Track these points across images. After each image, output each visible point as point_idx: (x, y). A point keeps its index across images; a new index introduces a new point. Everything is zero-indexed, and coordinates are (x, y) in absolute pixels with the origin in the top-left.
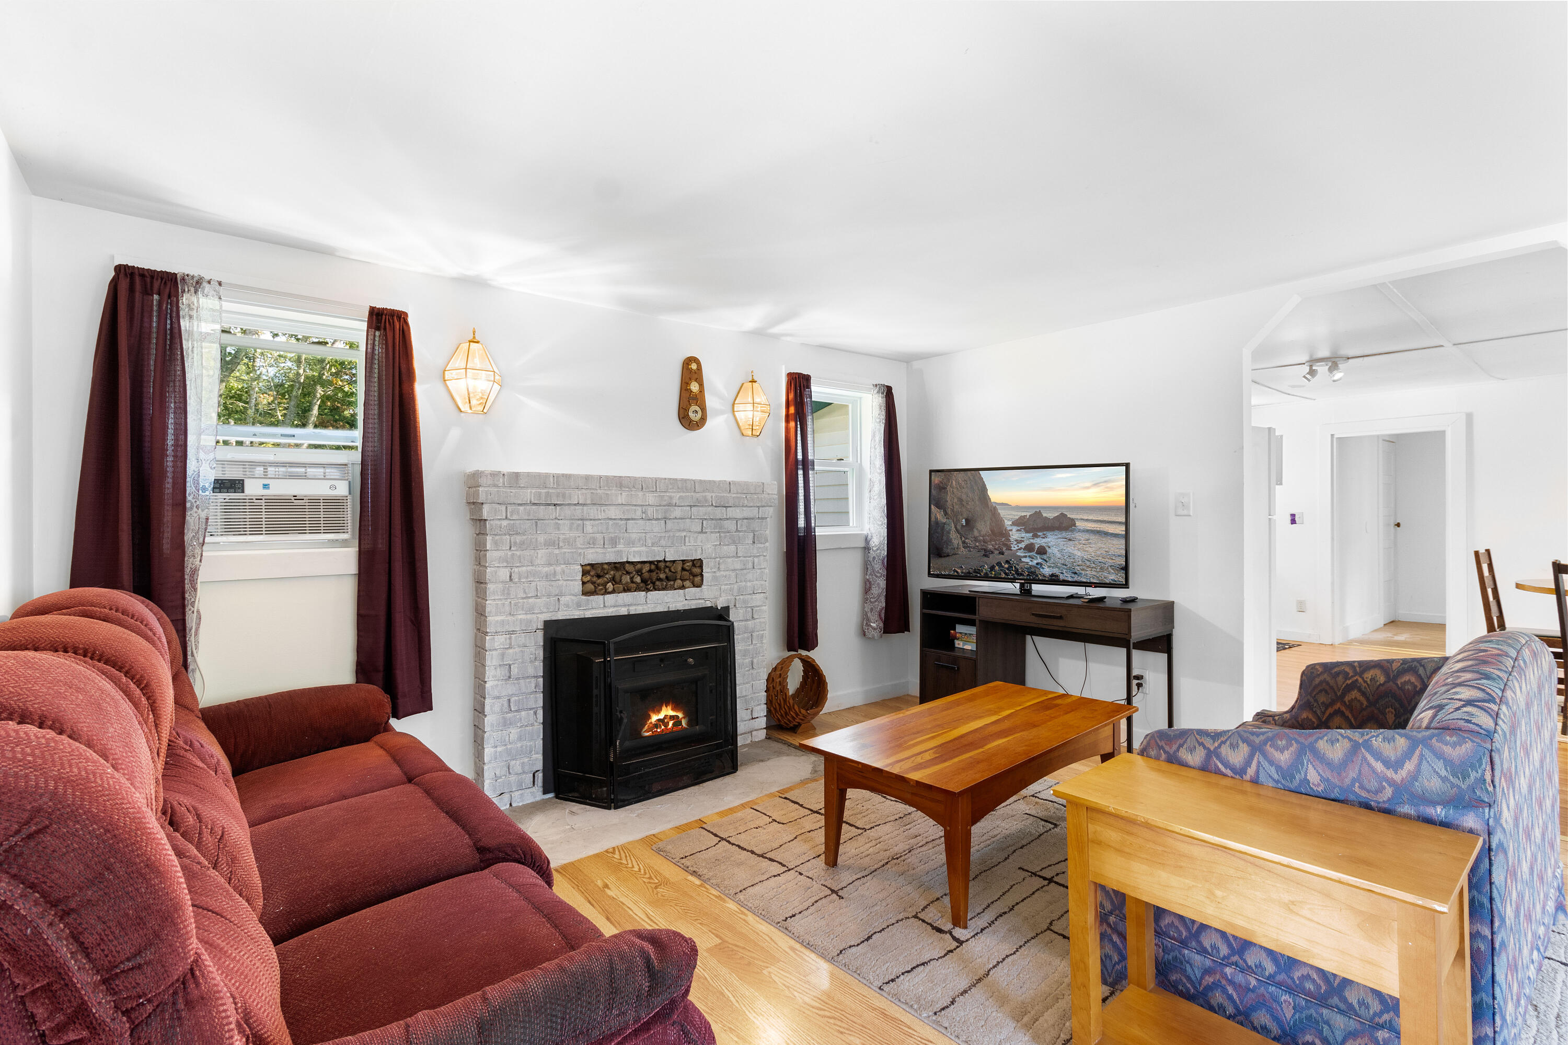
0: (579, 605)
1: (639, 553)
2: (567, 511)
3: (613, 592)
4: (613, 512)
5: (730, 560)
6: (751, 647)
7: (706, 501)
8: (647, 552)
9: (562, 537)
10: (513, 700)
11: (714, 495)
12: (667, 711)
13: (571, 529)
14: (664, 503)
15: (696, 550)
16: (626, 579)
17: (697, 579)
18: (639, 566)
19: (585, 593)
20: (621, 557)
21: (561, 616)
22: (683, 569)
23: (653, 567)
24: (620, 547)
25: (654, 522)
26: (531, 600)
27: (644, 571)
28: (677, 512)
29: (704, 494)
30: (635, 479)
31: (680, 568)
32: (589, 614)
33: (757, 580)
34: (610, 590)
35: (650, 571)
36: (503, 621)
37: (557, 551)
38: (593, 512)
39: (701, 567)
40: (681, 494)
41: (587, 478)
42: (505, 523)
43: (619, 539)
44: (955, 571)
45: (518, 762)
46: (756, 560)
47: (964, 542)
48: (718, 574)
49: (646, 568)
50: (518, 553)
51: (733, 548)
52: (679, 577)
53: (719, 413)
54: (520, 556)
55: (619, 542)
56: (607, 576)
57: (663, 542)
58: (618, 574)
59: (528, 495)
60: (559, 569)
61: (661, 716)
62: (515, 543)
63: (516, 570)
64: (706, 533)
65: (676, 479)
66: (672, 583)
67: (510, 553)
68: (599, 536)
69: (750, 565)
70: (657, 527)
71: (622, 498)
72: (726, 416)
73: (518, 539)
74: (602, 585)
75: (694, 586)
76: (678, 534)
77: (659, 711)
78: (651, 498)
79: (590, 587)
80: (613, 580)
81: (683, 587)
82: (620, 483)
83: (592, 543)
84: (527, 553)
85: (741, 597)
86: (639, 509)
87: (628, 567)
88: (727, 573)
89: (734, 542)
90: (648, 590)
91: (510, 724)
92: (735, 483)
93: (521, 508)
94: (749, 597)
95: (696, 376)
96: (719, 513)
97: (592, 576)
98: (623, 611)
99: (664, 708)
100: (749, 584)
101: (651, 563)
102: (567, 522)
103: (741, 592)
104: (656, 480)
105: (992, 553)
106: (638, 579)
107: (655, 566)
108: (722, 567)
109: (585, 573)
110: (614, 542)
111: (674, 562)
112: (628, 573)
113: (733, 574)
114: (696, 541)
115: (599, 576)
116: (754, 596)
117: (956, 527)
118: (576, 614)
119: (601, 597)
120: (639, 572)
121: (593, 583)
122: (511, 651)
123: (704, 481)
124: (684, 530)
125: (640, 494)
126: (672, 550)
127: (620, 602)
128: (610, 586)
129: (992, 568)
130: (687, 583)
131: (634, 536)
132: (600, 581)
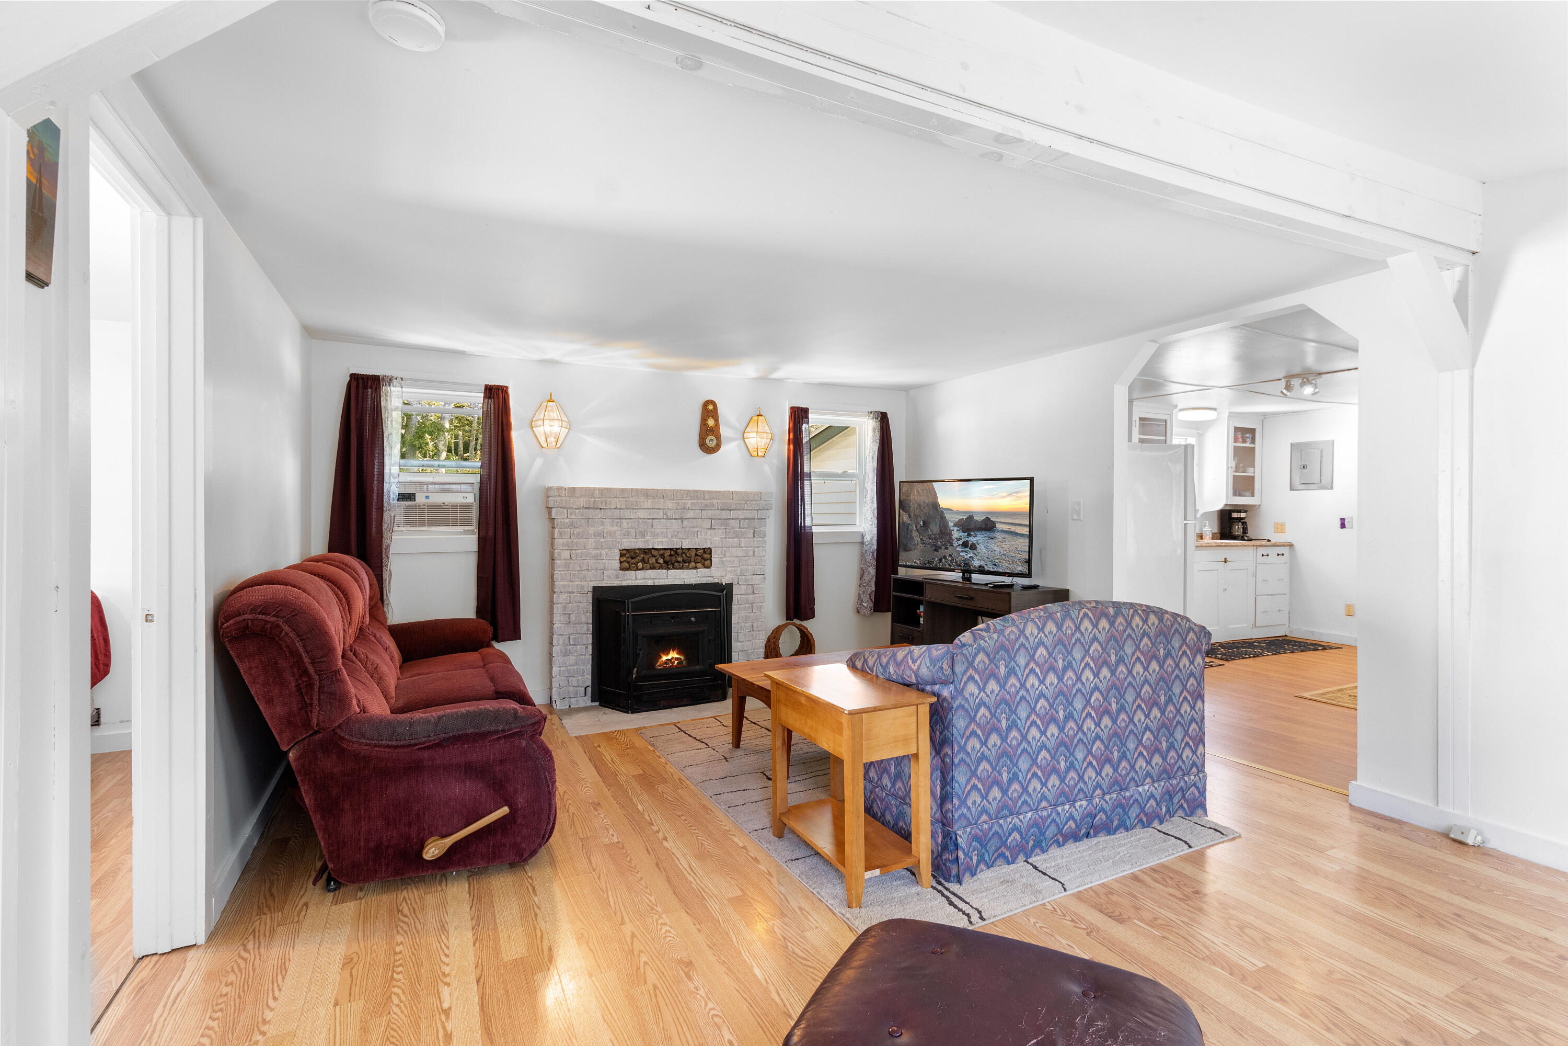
0: (617, 577)
1: (662, 543)
2: (609, 513)
3: (642, 569)
4: (642, 514)
5: (734, 549)
6: (752, 614)
7: (713, 505)
8: (668, 542)
9: (605, 530)
10: (571, 637)
11: (719, 501)
12: (673, 655)
13: (612, 525)
14: (680, 507)
15: (706, 542)
16: (653, 560)
17: (707, 563)
18: (662, 552)
19: (621, 569)
20: (649, 545)
21: (604, 584)
22: (696, 555)
23: (673, 553)
24: (648, 538)
25: (673, 521)
26: (584, 572)
27: (666, 555)
28: (691, 514)
29: (711, 501)
30: (658, 490)
31: (694, 554)
32: (624, 584)
33: (756, 565)
34: (640, 567)
35: (671, 555)
36: (565, 585)
37: (602, 540)
38: (626, 513)
39: (710, 553)
40: (694, 501)
41: (623, 491)
42: (567, 521)
43: (647, 532)
44: (915, 562)
45: (575, 679)
46: (756, 550)
47: (922, 539)
48: (724, 559)
49: (668, 553)
50: (576, 541)
51: (736, 540)
52: (693, 560)
53: (731, 440)
54: (576, 543)
55: (647, 534)
56: (638, 558)
57: (680, 535)
58: (646, 557)
59: (582, 502)
60: (603, 552)
61: (669, 657)
62: (574, 534)
63: (574, 552)
64: (715, 529)
65: (689, 490)
66: (687, 564)
67: (570, 540)
68: (632, 530)
69: (751, 553)
70: (675, 524)
71: (648, 504)
72: (738, 442)
73: (576, 531)
74: (634, 564)
75: (705, 567)
76: (692, 529)
77: (668, 654)
78: (670, 504)
79: (626, 565)
80: (643, 561)
81: (696, 568)
82: (646, 493)
83: (627, 535)
84: (581, 540)
85: (743, 577)
86: (662, 511)
87: (654, 552)
88: (732, 558)
89: (737, 536)
90: (669, 569)
91: (570, 653)
92: (736, 492)
93: (577, 511)
94: (750, 577)
95: (712, 414)
96: (725, 514)
97: (628, 558)
98: (650, 583)
99: (671, 652)
100: (750, 567)
101: (671, 549)
102: (610, 521)
103: (743, 573)
104: (674, 491)
105: (941, 548)
106: (661, 561)
107: (675, 552)
108: (727, 554)
109: (621, 555)
110: (643, 534)
111: (689, 549)
112: (654, 556)
113: (736, 560)
114: (706, 534)
115: (632, 558)
116: (754, 577)
117: (916, 527)
118: (616, 583)
119: (634, 572)
120: (662, 556)
121: (628, 562)
122: (570, 605)
123: (712, 491)
124: (697, 527)
125: (662, 501)
126: (687, 541)
127: (648, 576)
128: (640, 565)
129: (940, 560)
130: (699, 565)
131: (658, 531)
132: (633, 561)
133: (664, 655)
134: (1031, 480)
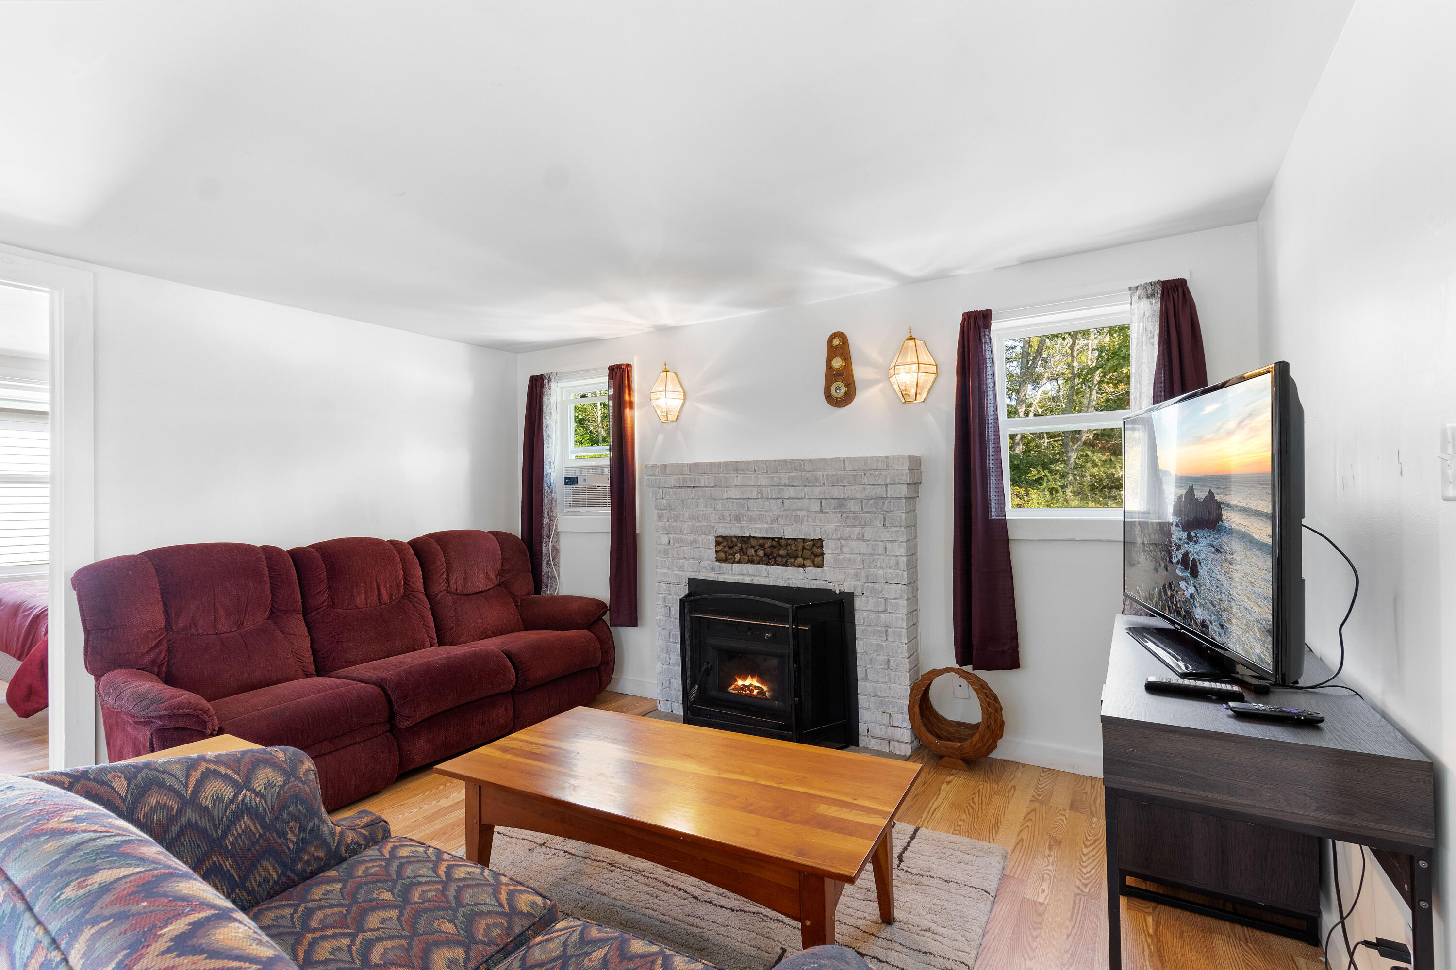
0: (713, 570)
1: (760, 530)
2: (700, 492)
3: (739, 562)
4: (734, 493)
5: (854, 543)
6: (887, 643)
7: (817, 480)
8: (766, 529)
9: (701, 513)
10: (671, 633)
11: (826, 473)
12: (751, 681)
13: (706, 506)
14: (775, 484)
15: (815, 530)
16: (751, 552)
17: (817, 560)
18: (761, 541)
19: (718, 560)
20: (745, 533)
21: (701, 576)
22: (804, 548)
23: (774, 543)
24: (744, 523)
25: (772, 501)
26: (681, 561)
27: (766, 546)
28: (790, 492)
29: (814, 474)
30: (748, 462)
31: (801, 547)
32: (722, 578)
33: (890, 568)
34: (737, 560)
35: (772, 546)
36: (665, 573)
37: (698, 524)
38: (717, 493)
39: (822, 547)
40: (792, 474)
41: (711, 465)
42: (664, 501)
43: (742, 516)
46: (889, 545)
48: (841, 556)
49: (768, 544)
50: (673, 524)
51: (858, 529)
52: (800, 555)
54: (673, 527)
55: (743, 518)
56: (736, 548)
57: (781, 521)
58: (744, 546)
59: (672, 481)
60: (699, 538)
61: (743, 683)
62: (671, 516)
63: (672, 536)
64: (827, 512)
65: (785, 460)
66: (792, 560)
67: (668, 523)
68: (727, 513)
69: (881, 550)
70: (774, 505)
71: (738, 481)
73: (673, 513)
74: (731, 555)
75: (815, 566)
76: (798, 513)
77: (745, 679)
78: (763, 480)
79: (722, 555)
80: (741, 551)
81: (803, 566)
82: (736, 467)
83: (722, 518)
84: (678, 524)
85: (871, 585)
86: (755, 489)
87: (753, 542)
88: (853, 556)
89: (858, 524)
90: (768, 564)
92: (849, 459)
93: (671, 490)
94: (882, 586)
95: (842, 351)
96: (837, 492)
97: (725, 547)
98: (748, 580)
99: (749, 678)
100: (881, 571)
101: (773, 539)
102: (703, 501)
103: (869, 578)
104: (766, 461)
106: (761, 553)
107: (778, 542)
108: (845, 549)
109: (718, 543)
110: (738, 518)
111: (795, 540)
112: (752, 547)
113: (858, 558)
114: (814, 521)
115: (731, 548)
116: (888, 586)
118: (712, 576)
119: (730, 565)
120: (762, 546)
121: (725, 552)
122: (670, 596)
123: (815, 460)
124: (801, 510)
125: (753, 476)
126: (790, 529)
127: (745, 572)
128: (738, 556)
130: (808, 562)
131: (755, 514)
132: (730, 551)
133: (740, 679)
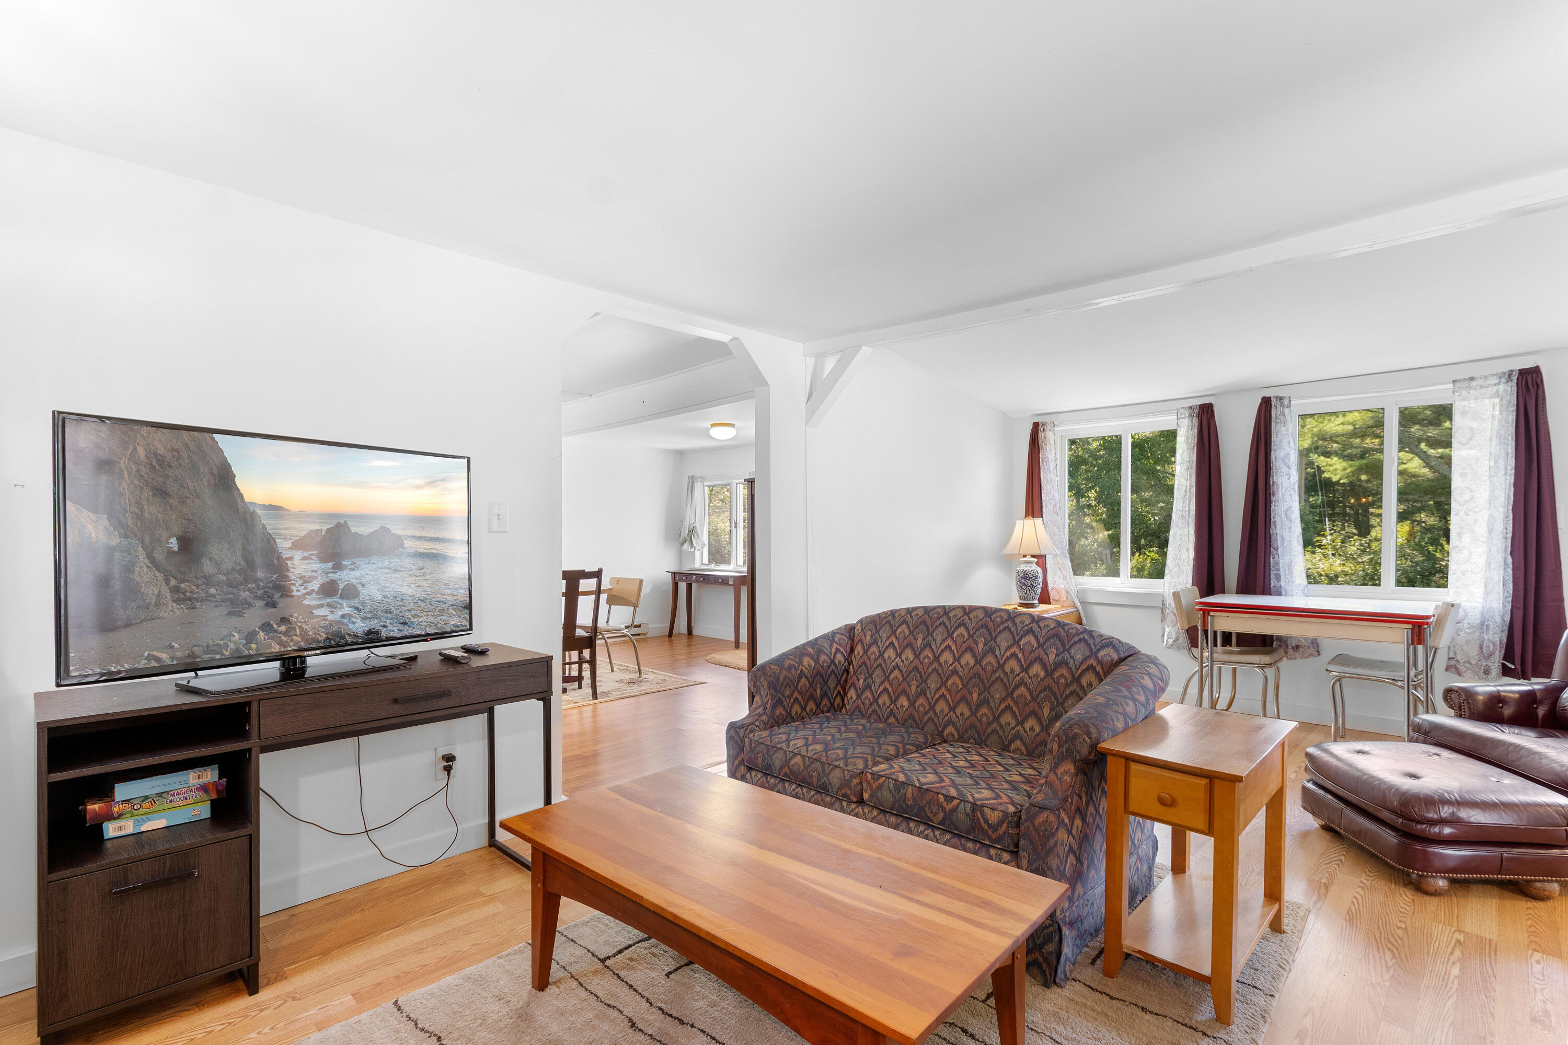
44: (158, 659)
47: (175, 590)
105: (250, 605)
117: (150, 556)
129: (250, 637)
134: (469, 459)
